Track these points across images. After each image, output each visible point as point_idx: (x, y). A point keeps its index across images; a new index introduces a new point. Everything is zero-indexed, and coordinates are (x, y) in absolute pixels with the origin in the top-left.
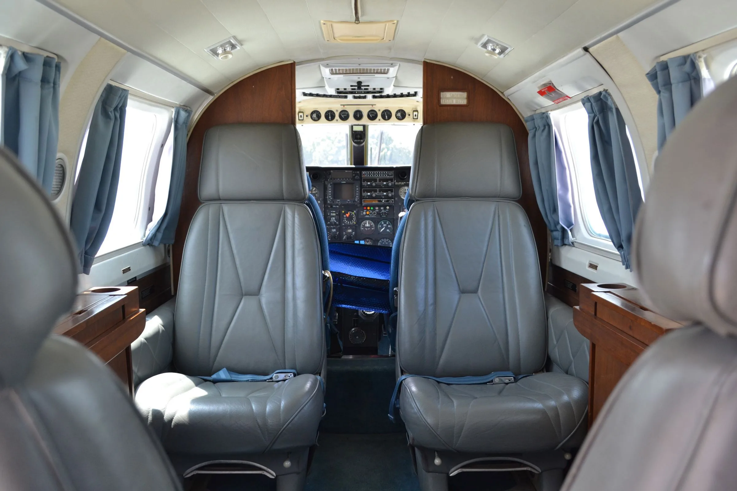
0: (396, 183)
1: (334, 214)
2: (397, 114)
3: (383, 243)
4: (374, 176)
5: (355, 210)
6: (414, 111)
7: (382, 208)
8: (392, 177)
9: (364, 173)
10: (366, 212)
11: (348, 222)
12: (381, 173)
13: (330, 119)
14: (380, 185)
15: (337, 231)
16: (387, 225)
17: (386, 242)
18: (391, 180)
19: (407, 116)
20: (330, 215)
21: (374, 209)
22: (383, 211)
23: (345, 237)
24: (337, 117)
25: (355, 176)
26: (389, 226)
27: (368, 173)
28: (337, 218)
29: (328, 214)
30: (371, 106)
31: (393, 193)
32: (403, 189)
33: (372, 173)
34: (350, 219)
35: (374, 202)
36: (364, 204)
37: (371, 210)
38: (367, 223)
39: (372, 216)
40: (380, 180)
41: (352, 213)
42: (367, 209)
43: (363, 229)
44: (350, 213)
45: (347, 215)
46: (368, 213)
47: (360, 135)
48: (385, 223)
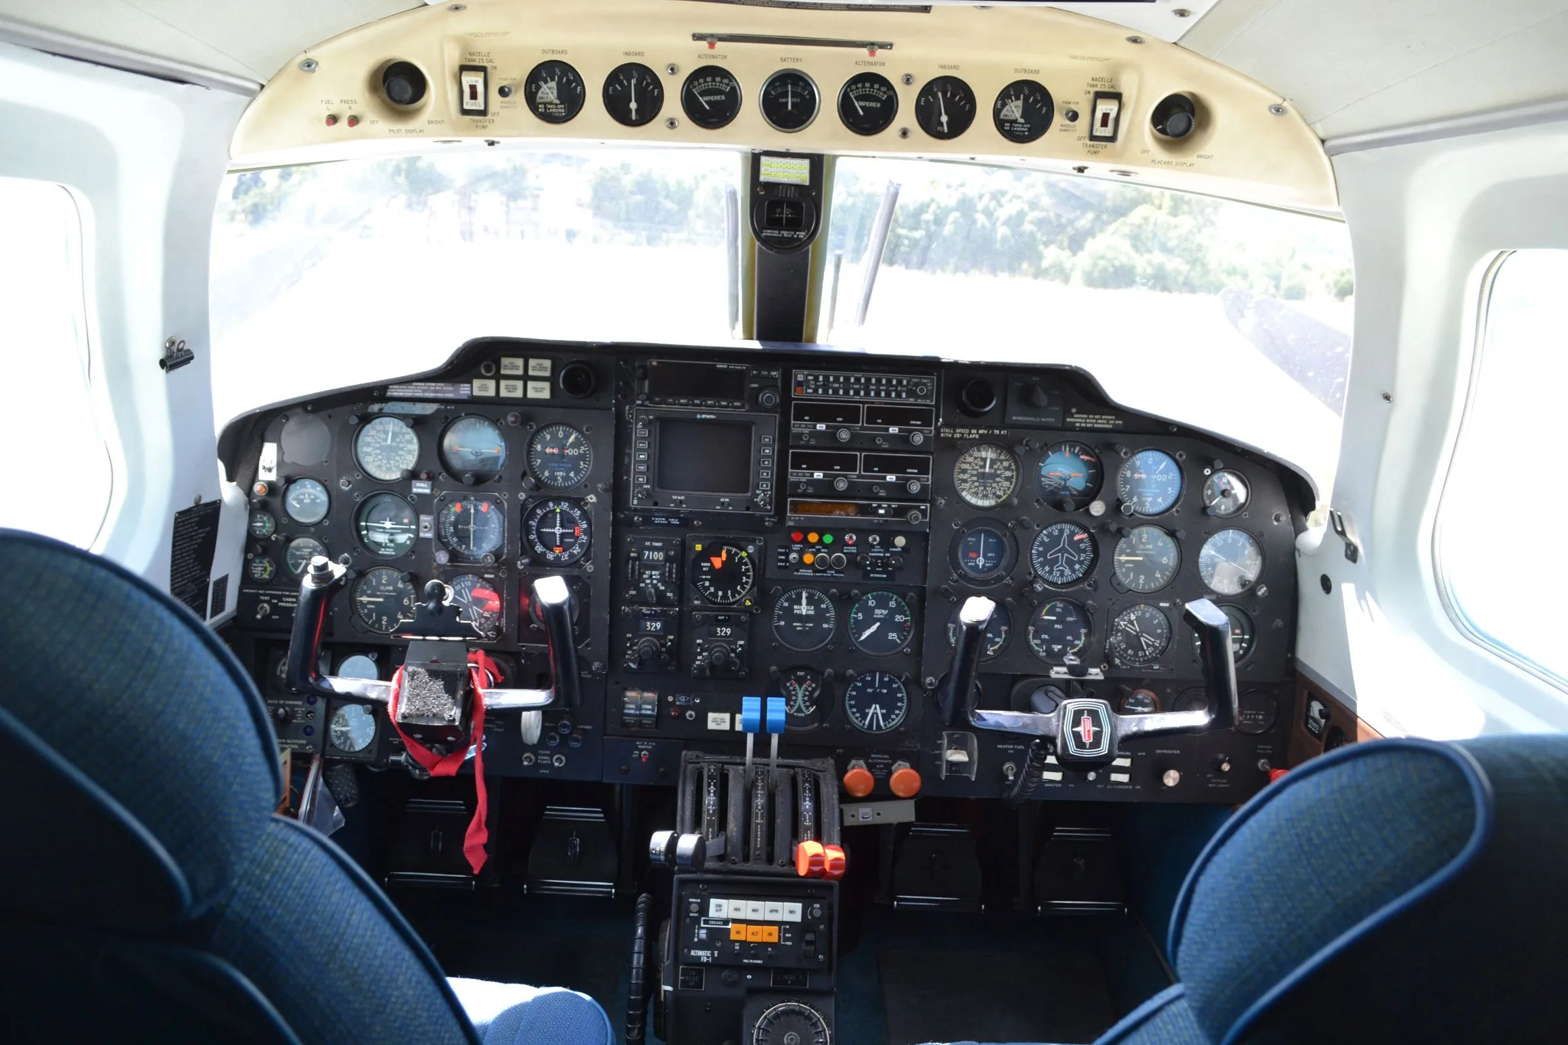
0: (946, 433)
1: (659, 556)
2: (1004, 105)
3: (870, 690)
4: (846, 393)
5: (753, 542)
6: (1100, 95)
7: (874, 539)
8: (928, 402)
9: (800, 378)
10: (801, 553)
11: (720, 593)
12: (879, 381)
13: (634, 117)
14: (874, 437)
15: (666, 629)
16: (893, 613)
17: (883, 684)
18: (925, 417)
19: (1058, 120)
20: (639, 557)
21: (839, 543)
22: (878, 552)
23: (700, 658)
24: (672, 105)
25: (759, 390)
26: (899, 618)
27: (821, 378)
28: (670, 572)
29: (632, 555)
30: (864, 51)
31: (930, 476)
32: (970, 459)
33: (837, 379)
34: (729, 576)
35: (837, 515)
36: (792, 519)
37: (825, 546)
38: (804, 601)
39: (824, 572)
40: (874, 414)
41: (736, 554)
42: (805, 541)
43: (782, 623)
44: (728, 552)
45: (717, 562)
46: (808, 558)
47: (795, 206)
48: (882, 604)
